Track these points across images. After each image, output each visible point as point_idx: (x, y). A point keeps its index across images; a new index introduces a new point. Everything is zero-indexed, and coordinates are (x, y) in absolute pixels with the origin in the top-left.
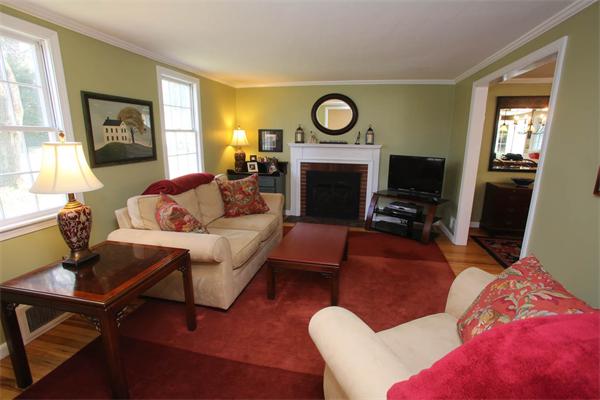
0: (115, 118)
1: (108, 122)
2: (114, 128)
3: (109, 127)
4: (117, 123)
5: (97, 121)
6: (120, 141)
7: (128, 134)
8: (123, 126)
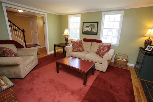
0: (88, 26)
1: (87, 27)
2: (88, 28)
3: (87, 28)
4: (89, 27)
5: (85, 26)
6: (88, 30)
7: (90, 29)
8: (90, 27)
